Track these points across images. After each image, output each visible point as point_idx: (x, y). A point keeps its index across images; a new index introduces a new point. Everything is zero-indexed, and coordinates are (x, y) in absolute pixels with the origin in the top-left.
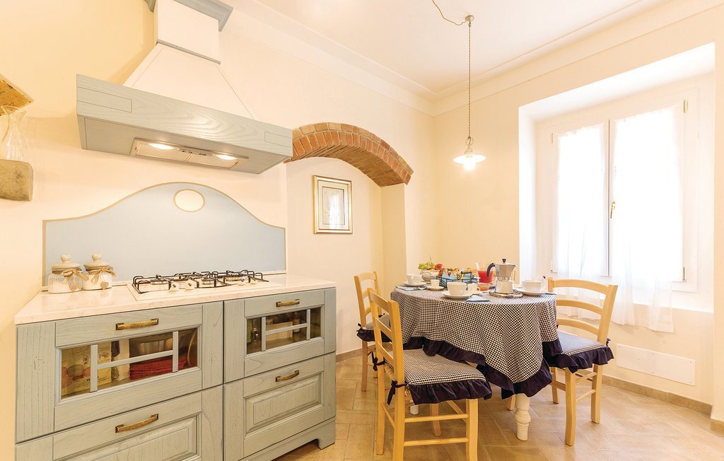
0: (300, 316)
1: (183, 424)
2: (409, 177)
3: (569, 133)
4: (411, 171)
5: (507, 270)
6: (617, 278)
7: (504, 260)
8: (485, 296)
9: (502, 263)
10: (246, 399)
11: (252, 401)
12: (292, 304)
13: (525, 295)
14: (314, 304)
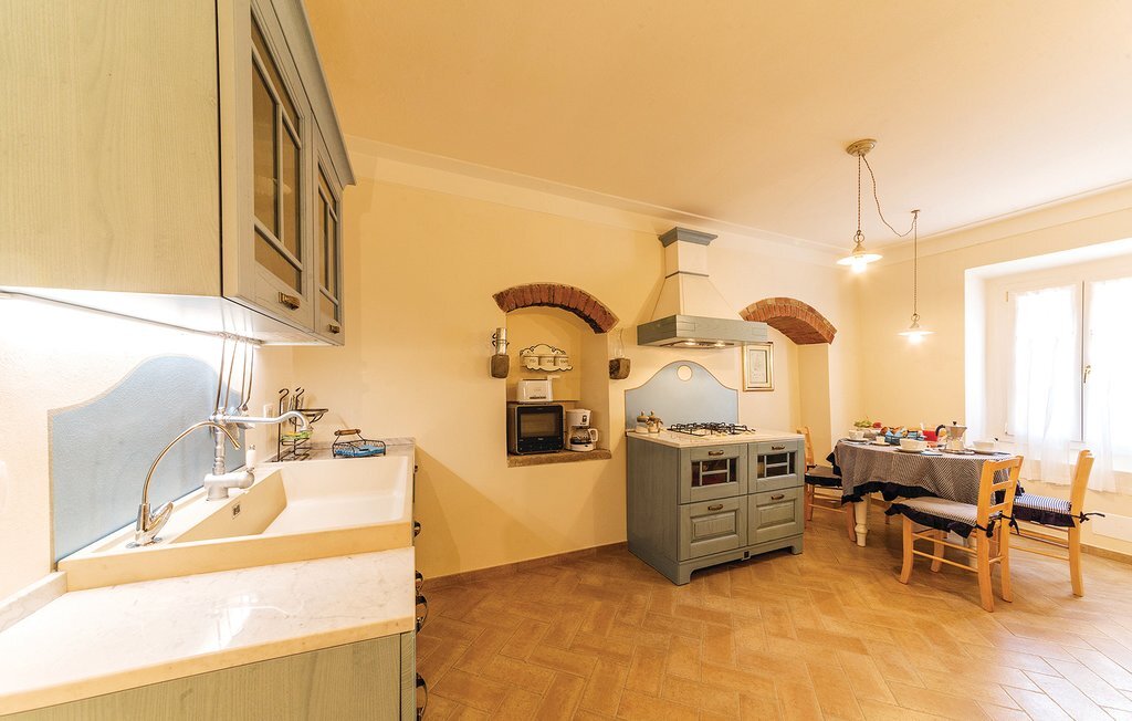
0: (782, 458)
1: (729, 514)
2: (833, 337)
3: (1029, 293)
4: (834, 331)
5: (957, 432)
6: (1093, 444)
7: (955, 423)
8: (934, 452)
9: (952, 425)
10: (758, 506)
11: (761, 509)
12: (780, 449)
13: (976, 453)
14: (792, 450)
